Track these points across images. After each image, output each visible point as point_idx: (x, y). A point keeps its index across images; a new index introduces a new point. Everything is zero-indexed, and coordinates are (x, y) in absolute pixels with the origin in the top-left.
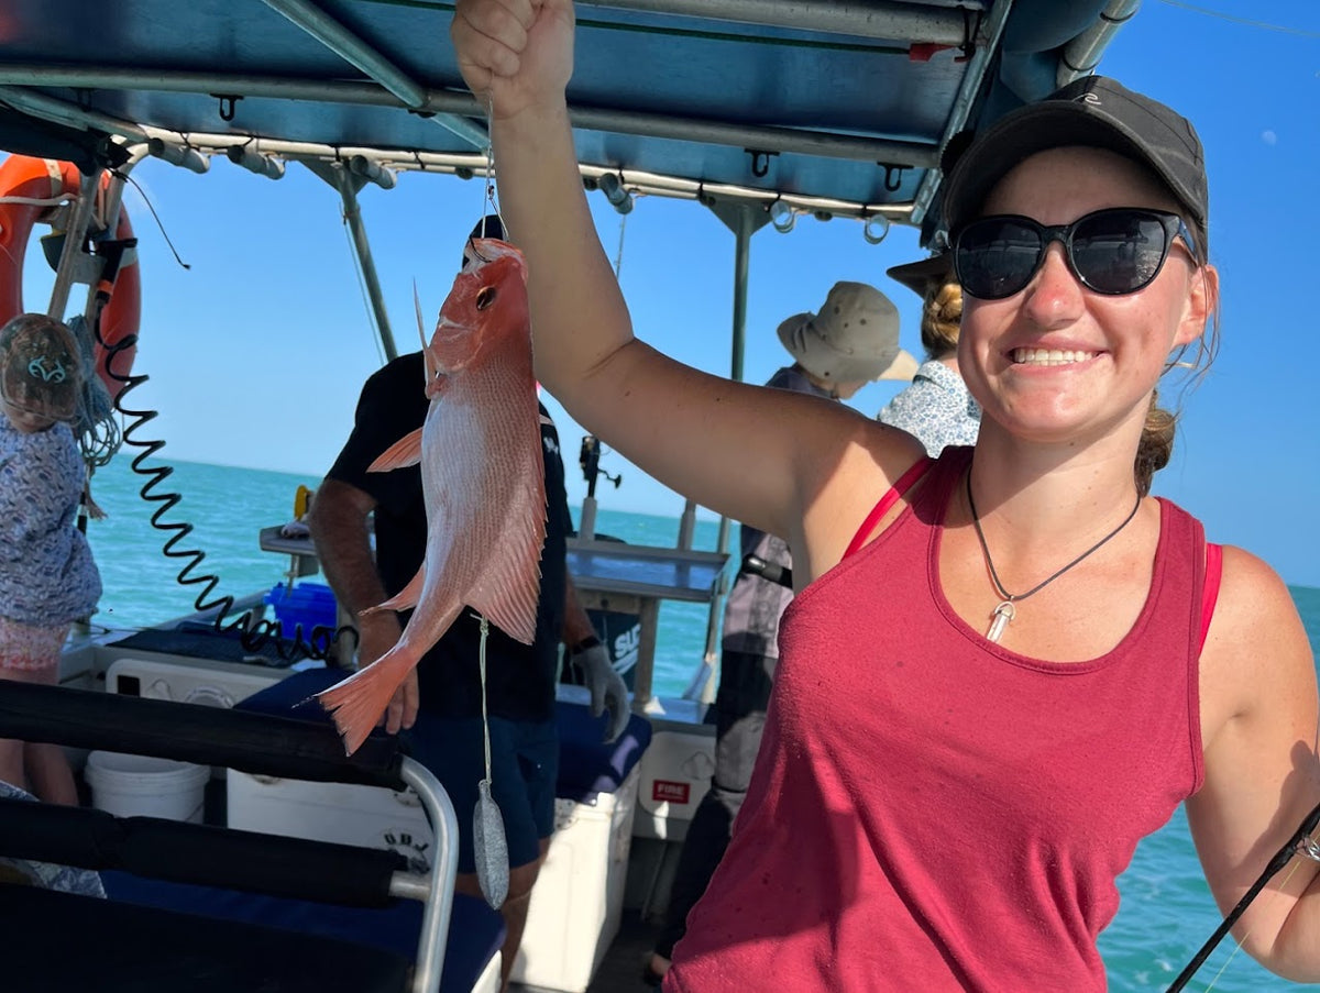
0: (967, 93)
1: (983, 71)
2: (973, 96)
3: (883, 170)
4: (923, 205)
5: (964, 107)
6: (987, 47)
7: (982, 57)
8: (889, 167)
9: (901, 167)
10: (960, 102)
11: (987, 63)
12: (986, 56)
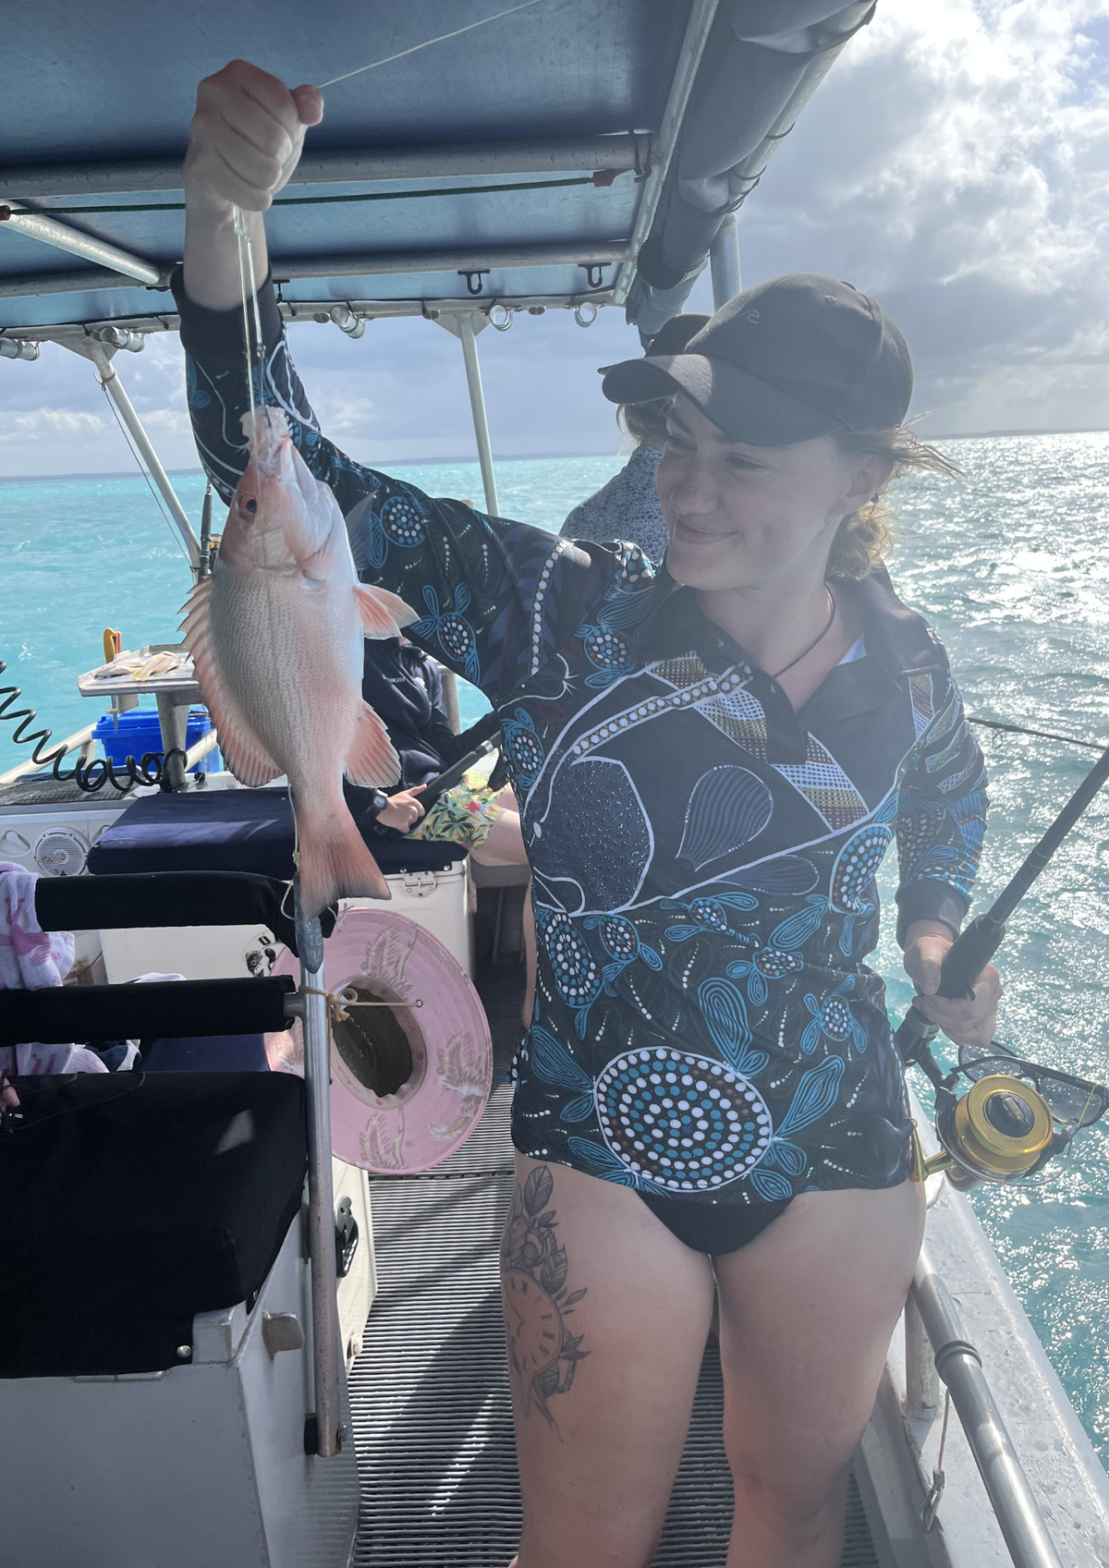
0: (649, 200)
1: (661, 185)
2: (656, 204)
3: (584, 270)
4: (624, 290)
5: (649, 213)
6: (662, 166)
7: (658, 175)
8: (589, 267)
9: (601, 265)
10: (643, 210)
11: (664, 179)
12: (662, 172)
